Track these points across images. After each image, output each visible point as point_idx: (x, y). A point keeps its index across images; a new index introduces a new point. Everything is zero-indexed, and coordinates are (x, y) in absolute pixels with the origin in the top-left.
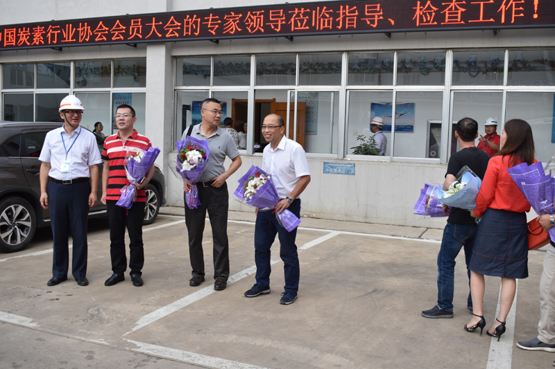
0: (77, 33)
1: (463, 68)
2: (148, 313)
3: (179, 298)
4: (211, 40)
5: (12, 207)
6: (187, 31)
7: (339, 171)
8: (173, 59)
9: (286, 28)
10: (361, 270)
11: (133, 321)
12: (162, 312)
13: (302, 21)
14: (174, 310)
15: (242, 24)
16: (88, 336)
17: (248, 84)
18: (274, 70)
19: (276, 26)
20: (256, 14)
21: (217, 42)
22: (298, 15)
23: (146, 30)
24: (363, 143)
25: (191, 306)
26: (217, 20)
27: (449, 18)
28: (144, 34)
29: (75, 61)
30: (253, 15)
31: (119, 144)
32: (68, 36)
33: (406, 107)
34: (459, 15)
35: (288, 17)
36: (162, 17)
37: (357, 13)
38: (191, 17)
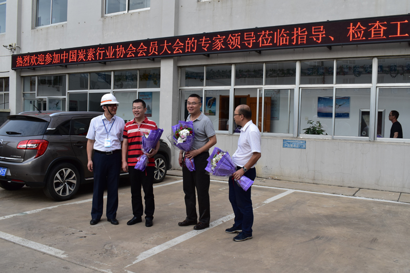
0: (115, 52)
1: (386, 71)
2: (146, 250)
3: (171, 238)
4: (204, 55)
5: (63, 170)
6: (188, 49)
7: (295, 146)
8: (178, 68)
9: (256, 45)
10: (308, 220)
11: (134, 256)
12: (157, 249)
13: (267, 40)
14: (165, 248)
15: (225, 43)
16: (99, 266)
17: (230, 85)
18: (248, 74)
19: (249, 44)
20: (235, 36)
21: (208, 56)
22: (264, 36)
23: (160, 49)
24: (311, 125)
25: (178, 246)
26: (208, 40)
27: (374, 34)
28: (159, 52)
29: (114, 71)
30: (233, 36)
31: (136, 127)
32: (110, 54)
33: (344, 100)
34: (382, 32)
35: (258, 37)
36: (171, 40)
37: (306, 33)
38: (191, 39)
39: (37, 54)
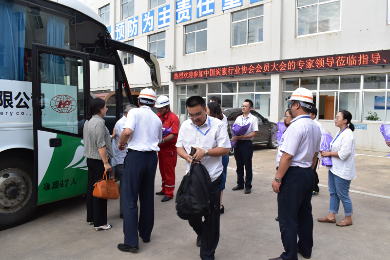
0: (241, 70)
4: (300, 71)
6: (289, 67)
7: (359, 127)
8: (282, 80)
9: (335, 65)
10: (370, 167)
13: (342, 62)
15: (314, 64)
17: (317, 89)
18: (331, 82)
19: (330, 65)
21: (302, 72)
22: (340, 59)
23: (271, 68)
24: (371, 115)
26: (303, 63)
28: (270, 70)
29: (239, 81)
30: (320, 60)
32: (237, 71)
35: (336, 60)
36: (278, 62)
37: (368, 58)
38: (291, 62)
39: (188, 71)
